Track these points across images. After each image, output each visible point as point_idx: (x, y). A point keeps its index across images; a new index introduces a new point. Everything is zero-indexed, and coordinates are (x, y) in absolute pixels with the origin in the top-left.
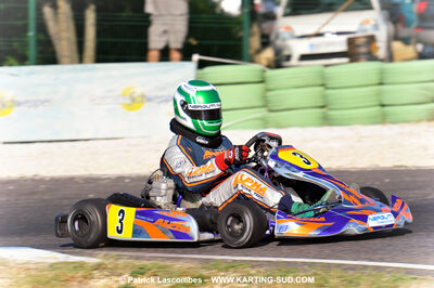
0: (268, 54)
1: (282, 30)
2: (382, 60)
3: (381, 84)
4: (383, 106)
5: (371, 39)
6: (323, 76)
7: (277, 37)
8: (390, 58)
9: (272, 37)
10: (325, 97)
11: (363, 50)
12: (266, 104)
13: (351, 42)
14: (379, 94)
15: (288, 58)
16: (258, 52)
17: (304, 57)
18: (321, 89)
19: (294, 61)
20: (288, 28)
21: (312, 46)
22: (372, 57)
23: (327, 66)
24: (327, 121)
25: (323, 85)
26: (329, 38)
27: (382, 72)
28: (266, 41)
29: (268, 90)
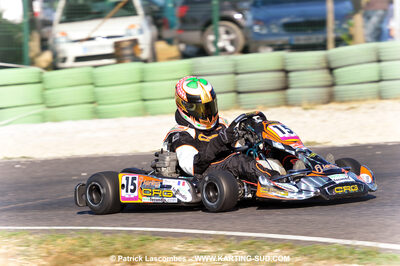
0: (47, 57)
1: (58, 35)
2: (145, 61)
3: (142, 81)
4: (144, 100)
5: (135, 42)
6: (92, 76)
7: (55, 42)
8: (154, 58)
9: (50, 42)
10: (94, 93)
11: (128, 52)
12: (44, 101)
13: (117, 45)
14: (141, 90)
15: (64, 60)
16: (38, 55)
17: (79, 59)
18: (91, 87)
19: (69, 63)
20: (64, 34)
21: (85, 49)
22: (135, 59)
23: (96, 67)
24: (96, 115)
25: (92, 84)
26: (99, 41)
27: (143, 72)
28: (45, 45)
29: (46, 89)
